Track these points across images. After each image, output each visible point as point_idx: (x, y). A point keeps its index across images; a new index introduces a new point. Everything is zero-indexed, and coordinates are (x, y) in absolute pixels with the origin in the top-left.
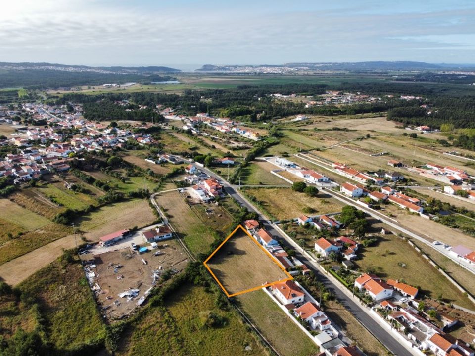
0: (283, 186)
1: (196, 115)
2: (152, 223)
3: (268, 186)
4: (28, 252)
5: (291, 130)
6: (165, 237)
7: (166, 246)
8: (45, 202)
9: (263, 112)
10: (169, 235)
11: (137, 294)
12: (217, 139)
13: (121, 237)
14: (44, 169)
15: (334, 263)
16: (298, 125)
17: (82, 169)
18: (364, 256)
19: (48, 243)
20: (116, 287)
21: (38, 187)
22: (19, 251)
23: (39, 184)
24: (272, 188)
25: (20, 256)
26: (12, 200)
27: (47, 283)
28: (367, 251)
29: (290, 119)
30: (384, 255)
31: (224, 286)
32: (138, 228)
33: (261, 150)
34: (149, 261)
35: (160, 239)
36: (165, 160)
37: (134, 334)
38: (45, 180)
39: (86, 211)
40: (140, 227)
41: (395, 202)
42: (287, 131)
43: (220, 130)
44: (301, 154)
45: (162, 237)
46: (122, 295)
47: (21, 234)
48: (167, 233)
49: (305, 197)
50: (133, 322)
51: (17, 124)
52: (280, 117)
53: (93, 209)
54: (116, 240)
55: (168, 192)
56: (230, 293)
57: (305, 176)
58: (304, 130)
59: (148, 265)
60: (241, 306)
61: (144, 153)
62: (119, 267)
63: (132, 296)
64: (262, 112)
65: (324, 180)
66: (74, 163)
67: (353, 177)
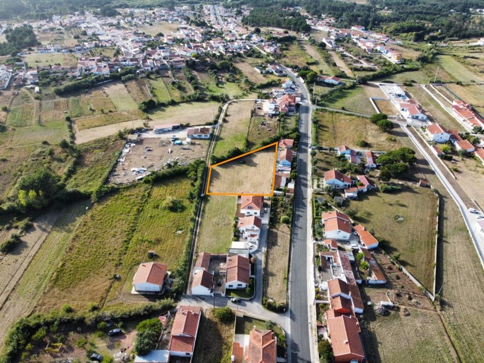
0: (364, 116)
1: (350, 28)
2: (205, 123)
3: (347, 112)
4: (105, 125)
5: (455, 56)
6: (203, 136)
7: (198, 144)
8: (146, 92)
9: (440, 31)
10: (207, 136)
11: (143, 172)
12: (347, 56)
13: (171, 129)
14: (164, 64)
15: (328, 196)
16: (470, 51)
17: (194, 69)
18: (368, 199)
19: (122, 122)
20: (135, 163)
21: (151, 79)
22: (100, 123)
23: (153, 76)
24: (350, 115)
25: (98, 126)
26: (126, 86)
27: (95, 148)
28: (378, 196)
29: (468, 43)
30: (391, 205)
31: (210, 185)
32: (190, 125)
33: (386, 75)
34: (174, 152)
35: (199, 137)
36: (270, 71)
37: (116, 196)
38: (159, 74)
39: (167, 104)
40: (192, 125)
41: (480, 157)
42: (449, 57)
43: (362, 47)
44: (431, 85)
45: (200, 136)
46: (132, 169)
47: (110, 111)
48: (206, 134)
49: (376, 130)
50: (122, 188)
51: (185, 24)
52: (457, 38)
53: (173, 103)
54: (166, 130)
55: (246, 101)
56: (209, 192)
57: (403, 110)
58: (473, 58)
59: (171, 155)
60: (206, 203)
61: (259, 61)
62: (149, 150)
63: (138, 172)
64: (438, 31)
65: (420, 118)
66: (190, 62)
67: (464, 121)
